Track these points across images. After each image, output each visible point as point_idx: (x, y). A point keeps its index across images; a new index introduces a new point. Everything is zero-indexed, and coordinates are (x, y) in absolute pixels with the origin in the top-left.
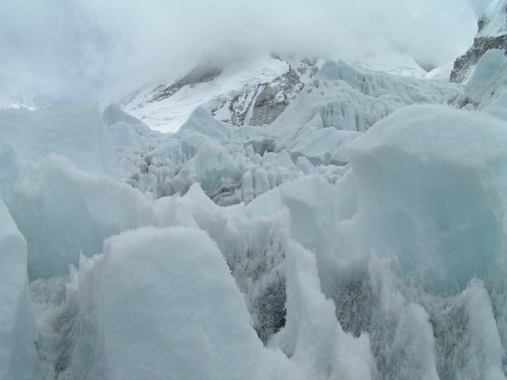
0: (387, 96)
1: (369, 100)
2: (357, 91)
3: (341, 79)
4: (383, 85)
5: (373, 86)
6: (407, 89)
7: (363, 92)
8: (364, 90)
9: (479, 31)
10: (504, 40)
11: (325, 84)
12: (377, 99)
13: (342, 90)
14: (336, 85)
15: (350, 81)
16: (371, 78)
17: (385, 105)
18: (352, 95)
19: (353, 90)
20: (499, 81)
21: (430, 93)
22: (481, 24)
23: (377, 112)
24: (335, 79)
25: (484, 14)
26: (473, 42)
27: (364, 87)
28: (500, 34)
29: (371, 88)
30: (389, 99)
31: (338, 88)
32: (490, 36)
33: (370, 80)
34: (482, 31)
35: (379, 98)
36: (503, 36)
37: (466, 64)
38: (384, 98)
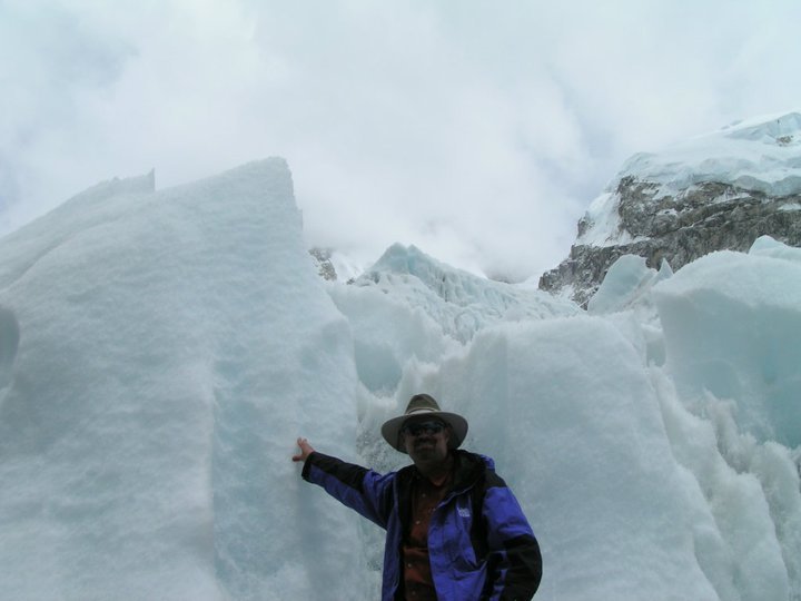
0: (478, 305)
1: (451, 308)
2: (434, 294)
3: (412, 273)
4: (470, 291)
5: (457, 289)
6: (504, 300)
7: (441, 296)
8: (444, 292)
9: (579, 235)
10: (613, 254)
11: (389, 279)
12: (463, 309)
13: (415, 290)
14: (406, 281)
15: (424, 277)
16: (454, 277)
17: (476, 319)
18: (428, 298)
19: (430, 292)
20: (638, 300)
21: (536, 309)
22: (583, 227)
23: (465, 326)
24: (404, 272)
25: (587, 213)
26: (570, 251)
27: (444, 289)
28: (609, 244)
29: (453, 292)
30: (481, 310)
31: (408, 286)
32: (593, 246)
33: (453, 281)
34: (584, 236)
35: (467, 308)
36: (613, 248)
37: (558, 283)
38: (475, 309)
